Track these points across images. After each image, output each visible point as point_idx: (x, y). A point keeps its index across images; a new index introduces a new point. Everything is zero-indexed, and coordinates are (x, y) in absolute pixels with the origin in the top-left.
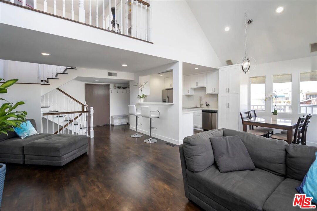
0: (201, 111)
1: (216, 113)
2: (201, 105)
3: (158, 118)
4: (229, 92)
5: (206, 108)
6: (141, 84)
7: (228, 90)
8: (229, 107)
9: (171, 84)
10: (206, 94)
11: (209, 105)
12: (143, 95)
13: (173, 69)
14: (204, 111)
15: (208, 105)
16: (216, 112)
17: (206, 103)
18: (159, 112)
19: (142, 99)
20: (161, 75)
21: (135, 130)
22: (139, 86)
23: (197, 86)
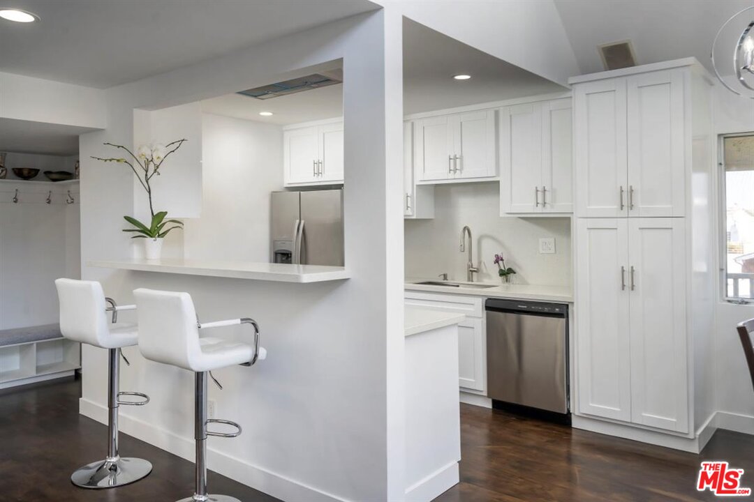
0: (479, 304)
1: (559, 315)
2: (472, 271)
3: (247, 364)
4: (632, 207)
5: (501, 290)
6: (147, 152)
7: (625, 195)
8: (633, 288)
9: (317, 164)
10: (502, 215)
11: (510, 271)
12: (158, 217)
13: (341, 60)
14: (494, 307)
15: (506, 273)
16: (559, 311)
17: (497, 262)
18: (257, 331)
19: (149, 240)
20: (266, 114)
21: (106, 423)
22: (136, 165)
23: (451, 175)
